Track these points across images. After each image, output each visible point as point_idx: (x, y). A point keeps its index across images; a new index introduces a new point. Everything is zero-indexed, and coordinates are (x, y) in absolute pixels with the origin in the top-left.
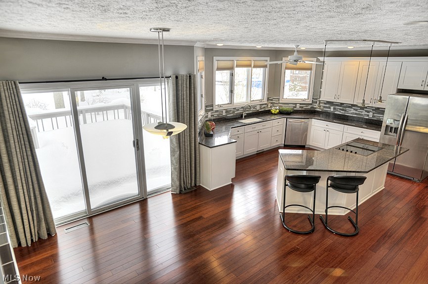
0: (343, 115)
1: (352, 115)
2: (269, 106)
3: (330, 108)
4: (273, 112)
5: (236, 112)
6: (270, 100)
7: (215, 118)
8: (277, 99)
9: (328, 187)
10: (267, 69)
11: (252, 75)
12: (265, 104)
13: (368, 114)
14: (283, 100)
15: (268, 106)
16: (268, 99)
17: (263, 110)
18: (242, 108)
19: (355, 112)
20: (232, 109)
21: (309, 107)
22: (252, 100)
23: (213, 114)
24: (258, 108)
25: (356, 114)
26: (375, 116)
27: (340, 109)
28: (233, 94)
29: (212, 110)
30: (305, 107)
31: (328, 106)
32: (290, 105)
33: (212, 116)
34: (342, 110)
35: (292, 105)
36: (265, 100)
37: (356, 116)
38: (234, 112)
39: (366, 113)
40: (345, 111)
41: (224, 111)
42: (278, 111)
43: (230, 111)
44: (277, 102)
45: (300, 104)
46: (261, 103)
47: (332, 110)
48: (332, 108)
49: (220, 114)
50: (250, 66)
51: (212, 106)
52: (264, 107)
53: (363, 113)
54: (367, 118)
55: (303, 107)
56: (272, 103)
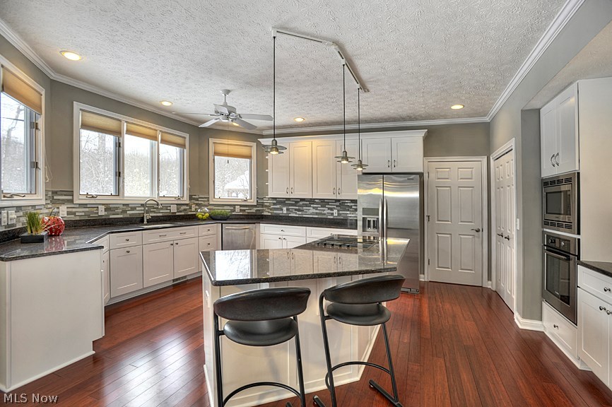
0: (301, 217)
1: (311, 216)
2: (193, 209)
3: (282, 210)
4: (200, 216)
5: (128, 212)
6: (194, 199)
7: (78, 218)
8: (205, 198)
9: (324, 318)
10: (185, 150)
11: (158, 154)
12: (187, 205)
13: (332, 212)
14: (214, 200)
15: (191, 208)
16: (191, 198)
17: (183, 213)
18: (142, 205)
19: (315, 211)
20: (121, 206)
21: (254, 210)
22: (161, 195)
23: (74, 210)
24: (174, 209)
25: (317, 214)
26: (340, 214)
27: (296, 210)
28: (121, 179)
29: (71, 201)
30: (248, 211)
31: (278, 206)
32: (225, 208)
33: (68, 213)
34: (299, 210)
35: (228, 208)
36: (185, 198)
37: (317, 216)
38: (124, 212)
39: (329, 211)
40: (302, 211)
41: (102, 208)
42: (207, 214)
43: (117, 208)
44: (206, 203)
45: (241, 206)
46: (179, 202)
47: (285, 212)
48: (285, 209)
49: (92, 212)
50: (155, 138)
51: (71, 193)
52: (185, 210)
53: (325, 212)
54: (332, 217)
55: (245, 210)
56: (197, 204)
